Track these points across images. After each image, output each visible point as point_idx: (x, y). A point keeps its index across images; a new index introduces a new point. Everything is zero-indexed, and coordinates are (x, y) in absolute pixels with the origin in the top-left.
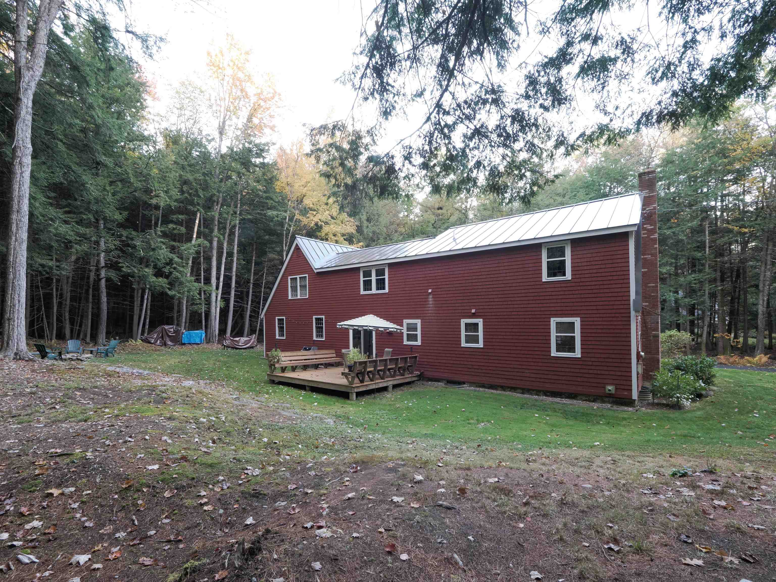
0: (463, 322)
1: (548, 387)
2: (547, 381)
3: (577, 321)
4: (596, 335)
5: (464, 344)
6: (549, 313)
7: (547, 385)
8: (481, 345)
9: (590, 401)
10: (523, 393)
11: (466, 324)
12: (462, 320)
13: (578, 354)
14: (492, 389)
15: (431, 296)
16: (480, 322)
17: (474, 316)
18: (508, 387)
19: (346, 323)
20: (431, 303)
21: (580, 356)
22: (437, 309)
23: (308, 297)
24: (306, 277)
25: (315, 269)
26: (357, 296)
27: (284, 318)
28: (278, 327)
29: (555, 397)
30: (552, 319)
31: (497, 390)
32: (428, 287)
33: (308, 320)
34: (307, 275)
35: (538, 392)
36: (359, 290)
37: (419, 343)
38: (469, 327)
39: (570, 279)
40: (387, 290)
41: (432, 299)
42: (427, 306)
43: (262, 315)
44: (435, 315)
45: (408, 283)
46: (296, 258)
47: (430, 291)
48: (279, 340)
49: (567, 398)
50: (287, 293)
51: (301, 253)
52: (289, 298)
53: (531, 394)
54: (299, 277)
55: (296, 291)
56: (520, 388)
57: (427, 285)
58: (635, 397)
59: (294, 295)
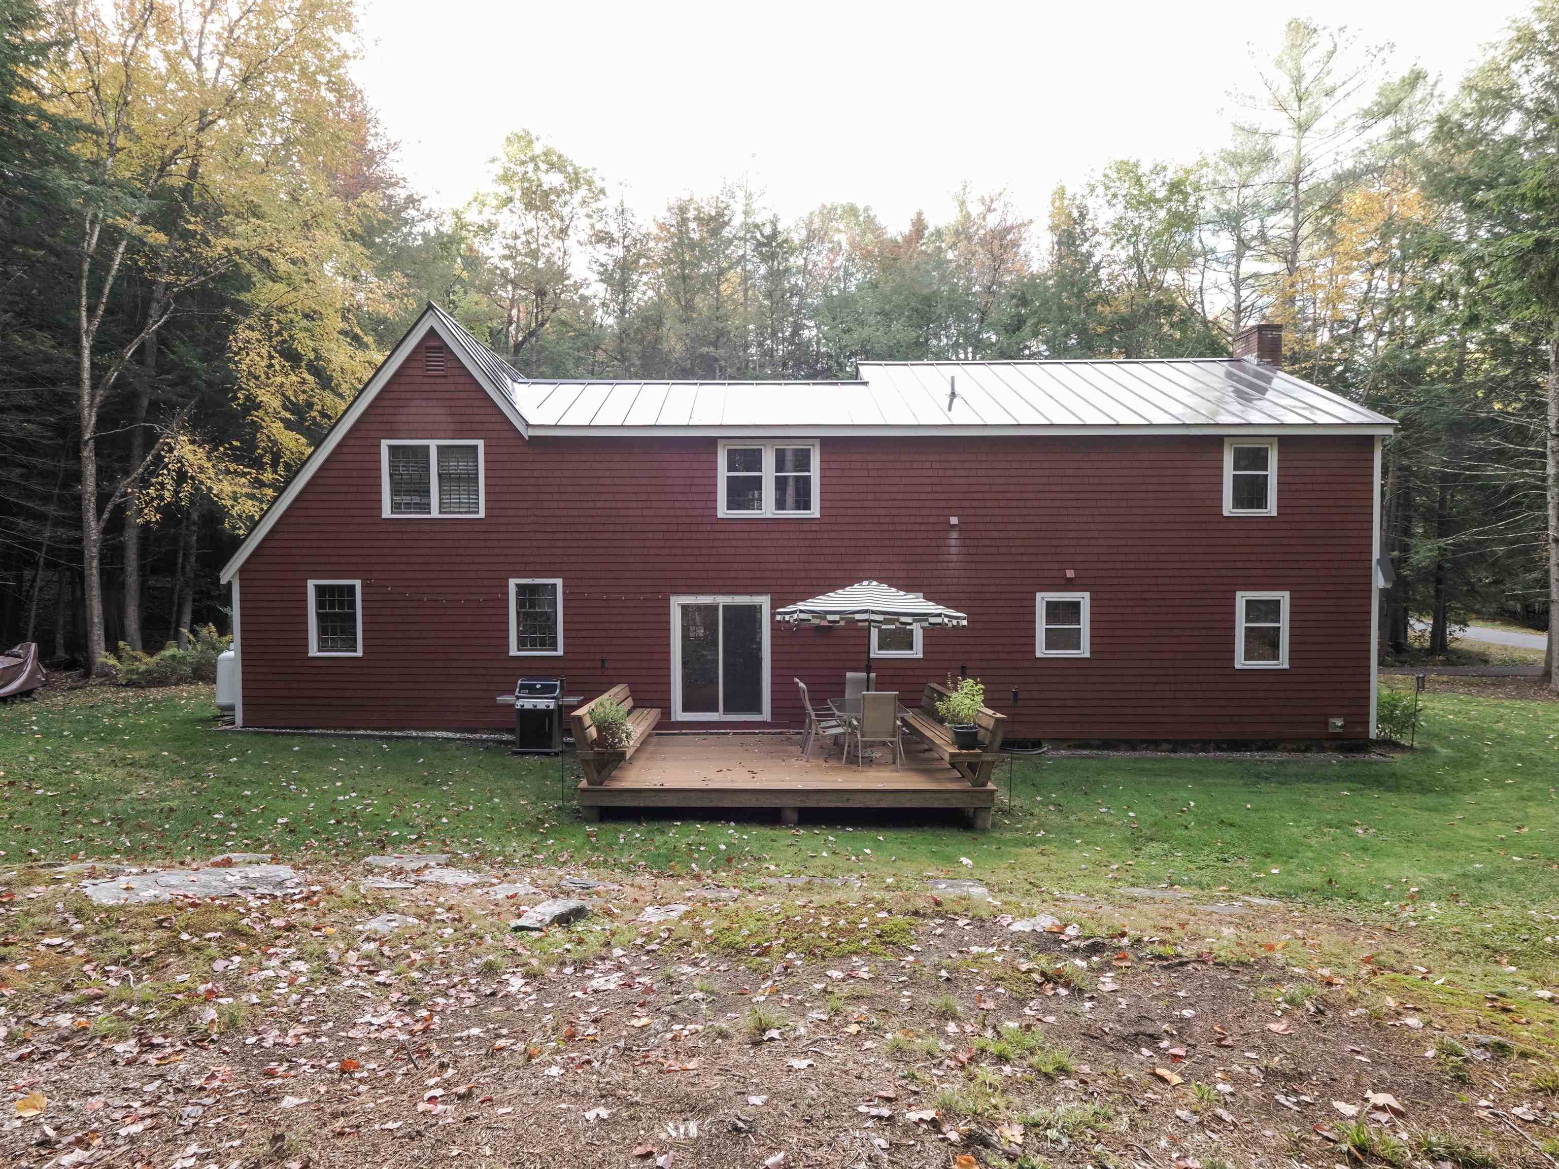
0: (1042, 599)
1: (1227, 731)
2: (1223, 720)
4: (1317, 624)
5: (1041, 651)
6: (1234, 581)
7: (1226, 729)
8: (1084, 651)
9: (1298, 750)
10: (1174, 750)
11: (1049, 604)
12: (1039, 595)
13: (1283, 663)
14: (1108, 749)
15: (954, 535)
16: (1084, 599)
17: (1069, 585)
18: (1143, 741)
19: (801, 606)
20: (953, 550)
21: (1287, 666)
22: (973, 566)
23: (482, 514)
24: (476, 447)
25: (528, 425)
26: (706, 520)
27: (358, 583)
28: (318, 614)
29: (1238, 751)
30: (1239, 594)
31: (1118, 750)
32: (946, 512)
33: (485, 590)
34: (480, 443)
35: (1204, 745)
36: (710, 505)
37: (917, 652)
38: (1055, 611)
39: (1274, 514)
40: (815, 511)
41: (958, 542)
42: (942, 558)
43: (229, 574)
44: (966, 581)
45: (887, 497)
46: (426, 380)
47: (954, 520)
48: (327, 663)
49: (1259, 749)
50: (373, 497)
51: (455, 365)
52: (384, 516)
53: (1192, 750)
54: (439, 447)
55: (417, 491)
56: (1168, 741)
57: (944, 504)
58: (1374, 732)
59: (408, 505)
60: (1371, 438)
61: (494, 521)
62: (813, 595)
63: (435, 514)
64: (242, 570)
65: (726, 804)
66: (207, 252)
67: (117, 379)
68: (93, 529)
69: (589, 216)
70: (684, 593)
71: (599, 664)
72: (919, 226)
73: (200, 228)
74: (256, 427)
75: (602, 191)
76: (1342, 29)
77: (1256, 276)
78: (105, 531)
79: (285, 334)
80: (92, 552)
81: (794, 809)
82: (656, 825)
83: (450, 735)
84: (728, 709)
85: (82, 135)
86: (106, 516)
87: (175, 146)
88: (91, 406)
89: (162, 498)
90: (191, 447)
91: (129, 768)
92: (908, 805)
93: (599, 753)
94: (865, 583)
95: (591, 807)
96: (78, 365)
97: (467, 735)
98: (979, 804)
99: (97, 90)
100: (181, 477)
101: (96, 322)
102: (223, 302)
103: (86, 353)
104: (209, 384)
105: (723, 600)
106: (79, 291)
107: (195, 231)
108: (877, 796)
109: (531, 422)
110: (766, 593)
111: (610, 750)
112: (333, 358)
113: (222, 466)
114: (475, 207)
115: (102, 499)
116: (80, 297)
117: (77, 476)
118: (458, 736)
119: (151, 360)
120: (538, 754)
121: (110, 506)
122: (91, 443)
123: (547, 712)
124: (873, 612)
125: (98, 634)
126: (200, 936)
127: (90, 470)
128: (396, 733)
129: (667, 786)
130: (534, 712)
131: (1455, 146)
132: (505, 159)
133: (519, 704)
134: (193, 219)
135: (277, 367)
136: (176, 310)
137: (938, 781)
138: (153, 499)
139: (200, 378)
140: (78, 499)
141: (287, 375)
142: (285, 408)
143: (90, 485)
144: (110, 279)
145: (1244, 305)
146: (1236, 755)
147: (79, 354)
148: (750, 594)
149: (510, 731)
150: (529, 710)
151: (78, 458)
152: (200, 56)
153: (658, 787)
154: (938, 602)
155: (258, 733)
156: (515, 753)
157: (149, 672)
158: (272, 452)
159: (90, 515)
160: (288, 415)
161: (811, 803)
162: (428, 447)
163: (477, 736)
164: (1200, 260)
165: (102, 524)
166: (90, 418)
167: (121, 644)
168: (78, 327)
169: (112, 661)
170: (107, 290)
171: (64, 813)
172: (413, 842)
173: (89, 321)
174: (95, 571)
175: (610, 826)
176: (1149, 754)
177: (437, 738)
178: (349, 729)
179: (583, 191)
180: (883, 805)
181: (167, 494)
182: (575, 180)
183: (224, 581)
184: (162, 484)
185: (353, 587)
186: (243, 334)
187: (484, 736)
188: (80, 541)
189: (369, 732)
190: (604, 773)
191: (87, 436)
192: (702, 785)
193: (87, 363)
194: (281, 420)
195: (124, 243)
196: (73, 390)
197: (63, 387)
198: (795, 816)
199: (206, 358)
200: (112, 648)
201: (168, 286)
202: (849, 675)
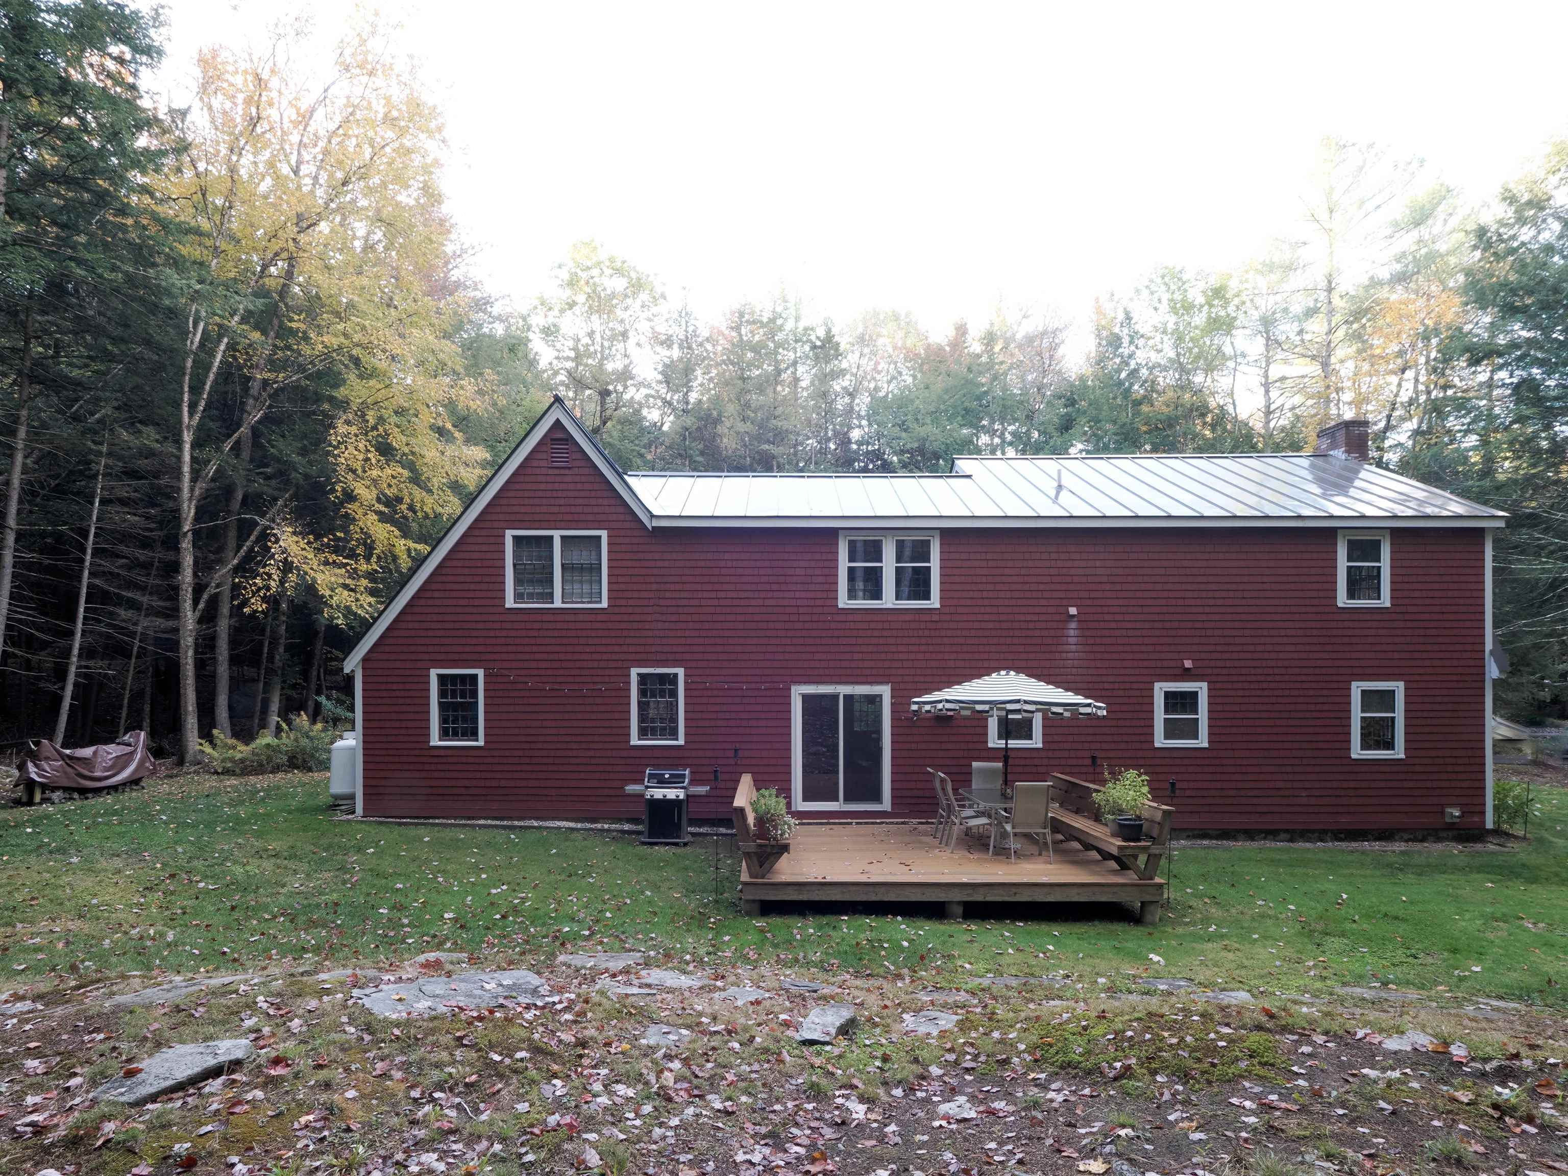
0: (1160, 689)
1: (1344, 821)
2: (1341, 810)
3: (1399, 687)
4: (1431, 714)
5: (1160, 741)
6: (1349, 671)
7: (1343, 819)
8: (1203, 741)
9: (1415, 840)
10: (1291, 840)
11: (1168, 695)
12: (1157, 686)
13: (1399, 752)
15: (1073, 625)
16: (1202, 689)
17: (1186, 675)
18: (1261, 831)
20: (1072, 640)
21: (1402, 756)
22: (1092, 656)
23: (604, 604)
24: (599, 537)
25: (652, 516)
26: (826, 610)
27: (480, 673)
28: (440, 703)
29: (1355, 840)
30: (1354, 685)
31: (1236, 840)
32: (1065, 602)
33: (607, 679)
34: (604, 534)
35: (1321, 835)
36: (831, 595)
37: (1037, 741)
38: (1176, 702)
39: (1388, 604)
40: (935, 602)
41: (1076, 632)
42: (1060, 648)
43: (353, 663)
44: (1084, 671)
45: (1006, 587)
46: (550, 472)
47: (1073, 611)
48: (450, 752)
49: (1377, 839)
50: (497, 586)
51: (579, 456)
52: (507, 606)
53: (1308, 840)
54: (562, 537)
55: (540, 581)
56: (1286, 831)
57: (1062, 595)
58: (1489, 825)
59: (531, 596)
60: (1482, 530)
61: (616, 610)
62: (949, 685)
63: (558, 603)
64: (365, 660)
65: (892, 896)
66: (306, 350)
67: (217, 471)
68: (189, 619)
69: (649, 320)
70: (805, 683)
71: (731, 754)
72: (962, 330)
73: (303, 326)
74: (349, 519)
75: (663, 296)
76: (1371, 146)
77: (1283, 379)
78: (200, 621)
79: (381, 429)
80: (188, 641)
81: (959, 903)
82: (825, 920)
83: (572, 825)
84: (848, 799)
85: (191, 237)
86: (201, 606)
87: (276, 248)
88: (190, 499)
89: (268, 588)
90: (295, 538)
91: (273, 860)
92: (1076, 899)
93: (760, 846)
94: (1003, 673)
95: (754, 901)
96: (179, 458)
97: (589, 826)
98: (1148, 898)
99: (204, 195)
100: (287, 567)
101: (197, 417)
102: (318, 398)
103: (187, 447)
104: (306, 476)
105: (844, 690)
106: (182, 388)
107: (298, 328)
108: (1045, 890)
109: (655, 513)
110: (887, 683)
111: (773, 842)
112: (426, 453)
113: (322, 557)
114: (541, 310)
115: (198, 590)
116: (182, 393)
117: (174, 568)
118: (579, 825)
119: (246, 454)
120: (667, 844)
121: (205, 596)
122: (190, 534)
123: (677, 802)
124: (1026, 702)
125: (191, 722)
126: (511, 1057)
127: (188, 561)
128: (516, 823)
129: (829, 879)
130: (665, 802)
131: (1495, 254)
132: (571, 264)
133: (648, 794)
134: (296, 317)
135: (374, 461)
136: (270, 407)
137: (1095, 873)
138: (259, 589)
139: (296, 470)
140: (176, 589)
141: (382, 469)
142: (379, 500)
143: (187, 576)
144: (212, 376)
145: (1273, 407)
146: (1354, 844)
147: (180, 449)
148: (870, 683)
149: (635, 821)
150: (658, 800)
151: (177, 550)
152: (299, 163)
153: (820, 880)
154: (1077, 692)
155: (381, 823)
156: (644, 843)
157: (242, 761)
158: (365, 544)
159: (188, 605)
160: (382, 508)
161: (978, 897)
162: (551, 537)
163: (599, 826)
164: (1231, 364)
165: (198, 614)
166: (189, 511)
167: (215, 732)
168: (180, 422)
169: (208, 749)
170: (207, 387)
171: (233, 908)
172: (588, 938)
173: (191, 415)
174: (190, 661)
175: (777, 921)
176: (1268, 844)
177: (559, 828)
178: (469, 818)
179: (644, 296)
180: (1050, 899)
181: (273, 584)
182: (637, 286)
183: (347, 670)
184: (270, 576)
185: (474, 677)
186: (342, 429)
187: (606, 826)
188: (176, 630)
189: (489, 822)
190: (766, 865)
191: (186, 528)
192: (863, 879)
193: (187, 457)
194: (377, 513)
195: (226, 340)
196: (174, 483)
197: (164, 481)
198: (959, 910)
199: (303, 452)
200: (206, 734)
201: (265, 383)
202: (975, 764)
